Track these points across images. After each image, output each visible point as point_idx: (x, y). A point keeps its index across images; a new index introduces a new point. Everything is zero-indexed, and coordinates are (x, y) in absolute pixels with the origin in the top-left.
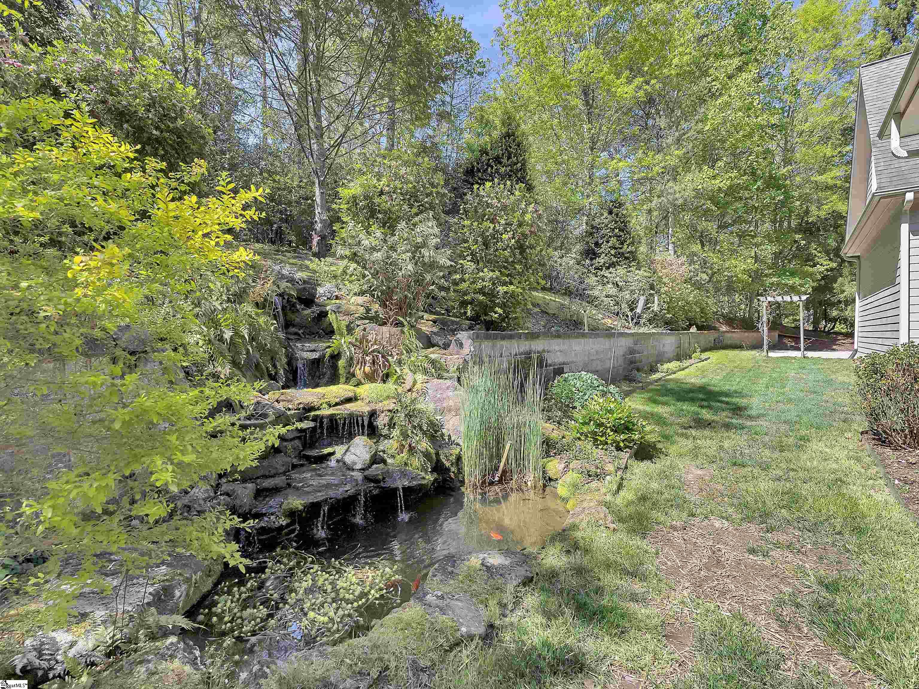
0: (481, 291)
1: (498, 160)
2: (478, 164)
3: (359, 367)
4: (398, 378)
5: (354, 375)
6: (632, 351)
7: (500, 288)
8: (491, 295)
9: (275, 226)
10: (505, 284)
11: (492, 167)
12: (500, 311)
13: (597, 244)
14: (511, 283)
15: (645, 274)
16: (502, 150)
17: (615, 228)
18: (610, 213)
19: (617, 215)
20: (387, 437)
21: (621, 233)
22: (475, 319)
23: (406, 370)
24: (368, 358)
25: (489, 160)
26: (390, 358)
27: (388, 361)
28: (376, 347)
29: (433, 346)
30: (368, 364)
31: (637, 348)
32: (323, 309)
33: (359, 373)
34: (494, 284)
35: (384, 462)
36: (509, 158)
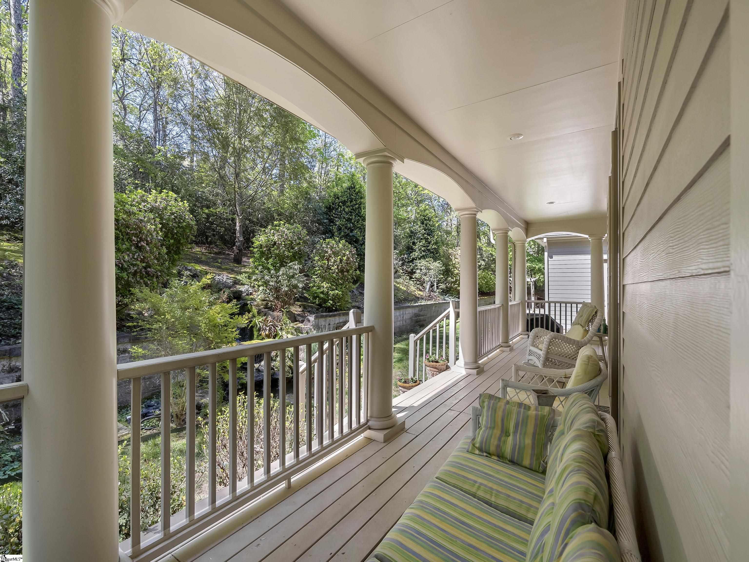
0: (322, 293)
1: (344, 203)
2: (333, 204)
3: (263, 332)
4: (280, 336)
5: (261, 335)
6: (416, 315)
7: (330, 292)
8: (327, 294)
9: (210, 239)
10: (333, 290)
11: (341, 207)
12: (331, 302)
13: (414, 243)
14: (337, 289)
15: (438, 265)
16: (347, 197)
17: (425, 234)
18: (423, 223)
19: (426, 225)
20: (275, 360)
21: (429, 237)
22: (320, 305)
23: (284, 333)
24: (267, 328)
25: (339, 203)
26: (277, 328)
27: (276, 329)
28: (271, 324)
29: (297, 321)
30: (267, 331)
31: (421, 313)
32: (245, 302)
33: (263, 333)
34: (328, 290)
35: (274, 369)
36: (351, 201)
